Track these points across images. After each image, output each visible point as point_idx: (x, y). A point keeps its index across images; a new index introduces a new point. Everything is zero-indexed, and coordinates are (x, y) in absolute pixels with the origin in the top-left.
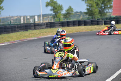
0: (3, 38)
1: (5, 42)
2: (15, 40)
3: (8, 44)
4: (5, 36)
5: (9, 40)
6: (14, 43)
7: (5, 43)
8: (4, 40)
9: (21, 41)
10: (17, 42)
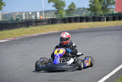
0: (4, 34)
1: (6, 38)
2: (16, 37)
3: (9, 40)
4: (6, 32)
5: (10, 36)
6: (15, 39)
7: (6, 40)
8: (5, 36)
9: (22, 38)
10: (18, 39)
